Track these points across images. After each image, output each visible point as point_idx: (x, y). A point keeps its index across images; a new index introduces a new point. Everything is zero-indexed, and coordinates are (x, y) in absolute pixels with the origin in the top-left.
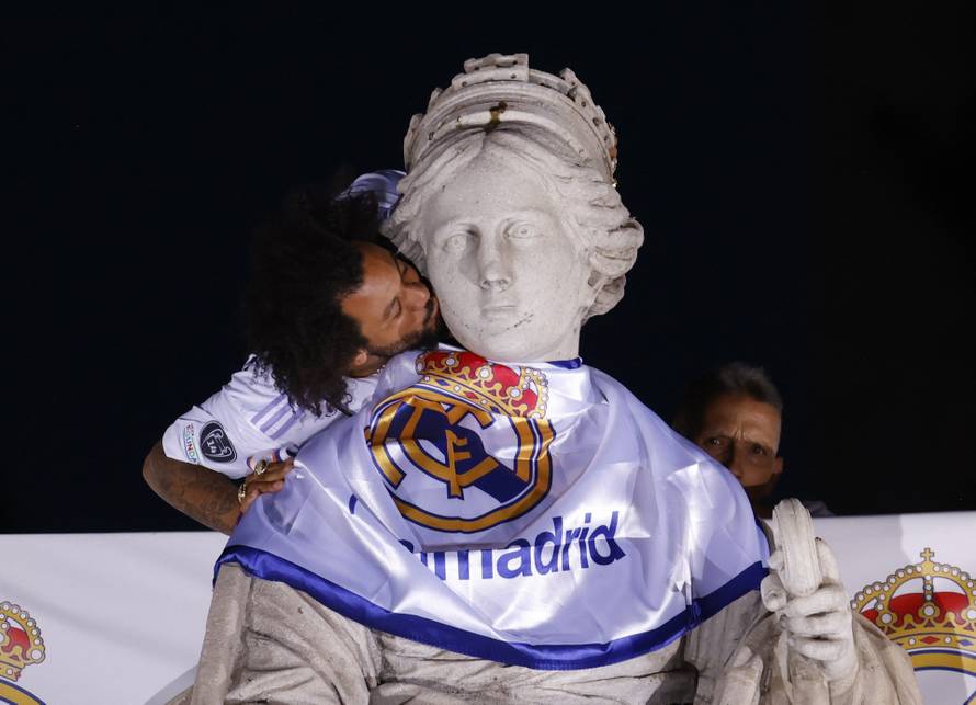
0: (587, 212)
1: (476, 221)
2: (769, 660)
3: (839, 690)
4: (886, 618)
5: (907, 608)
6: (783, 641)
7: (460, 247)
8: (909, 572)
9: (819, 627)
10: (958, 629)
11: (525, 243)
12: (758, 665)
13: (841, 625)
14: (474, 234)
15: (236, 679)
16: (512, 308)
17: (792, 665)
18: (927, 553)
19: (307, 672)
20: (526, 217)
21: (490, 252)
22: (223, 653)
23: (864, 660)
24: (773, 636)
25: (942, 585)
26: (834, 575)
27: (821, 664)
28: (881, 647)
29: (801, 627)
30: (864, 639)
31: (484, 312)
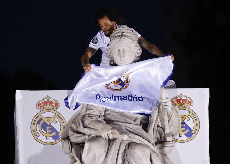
0: (134, 47)
1: (119, 48)
2: (159, 108)
3: (169, 113)
4: (175, 102)
5: (178, 101)
6: (161, 105)
7: (117, 52)
9: (166, 104)
10: (185, 104)
11: (126, 51)
12: (158, 109)
13: (169, 104)
14: (119, 50)
15: (86, 111)
16: (124, 60)
17: (162, 109)
18: (181, 93)
19: (96, 110)
20: (126, 48)
21: (121, 52)
22: (84, 107)
23: (172, 108)
24: (160, 105)
25: (183, 98)
26: (168, 97)
27: (166, 109)
28: (175, 107)
29: (164, 104)
30: (172, 106)
31: (121, 61)
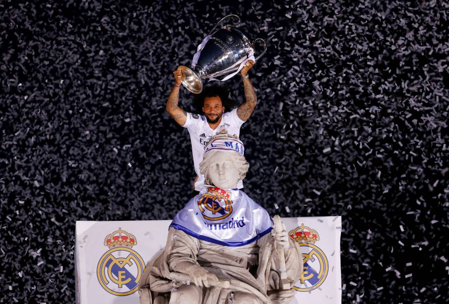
0: (238, 161)
1: (217, 163)
2: (273, 245)
3: (286, 250)
4: (295, 236)
5: (299, 234)
6: (276, 241)
7: (215, 167)
8: (299, 228)
9: (282, 239)
10: (308, 239)
11: (227, 167)
12: (271, 246)
13: (287, 238)
14: (217, 165)
15: (173, 249)
16: (225, 179)
17: (277, 246)
18: (303, 224)
19: (186, 247)
20: (227, 162)
21: (221, 169)
22: (170, 244)
23: (291, 245)
24: (273, 240)
25: (305, 230)
26: (285, 229)
27: (283, 246)
28: (294, 242)
29: (279, 239)
30: (291, 241)
31: (219, 180)
